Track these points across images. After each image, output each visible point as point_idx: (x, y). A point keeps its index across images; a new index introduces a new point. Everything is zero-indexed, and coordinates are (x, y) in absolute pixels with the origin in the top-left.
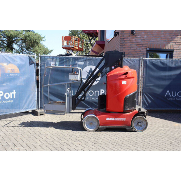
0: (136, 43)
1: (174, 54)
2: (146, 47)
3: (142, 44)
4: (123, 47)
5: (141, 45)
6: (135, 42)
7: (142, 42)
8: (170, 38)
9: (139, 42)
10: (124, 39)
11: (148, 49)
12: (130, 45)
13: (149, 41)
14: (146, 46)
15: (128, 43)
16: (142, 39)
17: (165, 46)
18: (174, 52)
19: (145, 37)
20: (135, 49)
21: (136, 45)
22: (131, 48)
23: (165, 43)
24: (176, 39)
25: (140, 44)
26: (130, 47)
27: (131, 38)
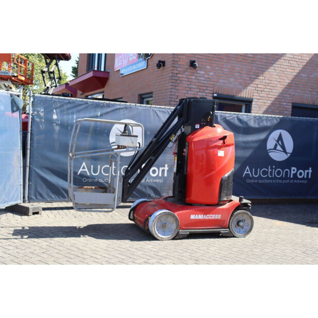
0: (197, 84)
1: (253, 106)
2: (212, 92)
3: (206, 85)
4: (176, 89)
5: (205, 88)
6: (195, 81)
7: (206, 82)
8: (248, 79)
9: (202, 82)
10: (178, 75)
11: (215, 95)
12: (186, 86)
13: (217, 82)
14: (212, 89)
15: (185, 82)
16: (206, 76)
17: (240, 91)
18: (253, 103)
19: (211, 74)
20: (196, 93)
21: (196, 87)
22: (189, 92)
23: (240, 87)
24: (257, 81)
25: (203, 85)
26: (188, 89)
27: (189, 74)
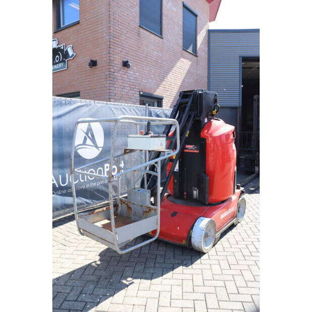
0: (129, 83)
1: (163, 102)
2: (139, 90)
3: (135, 84)
4: (114, 87)
5: (134, 87)
6: (126, 79)
7: (134, 81)
8: (159, 80)
9: (132, 81)
10: (115, 74)
11: (141, 93)
12: (121, 84)
13: (142, 82)
14: (138, 88)
15: (120, 81)
16: (134, 76)
17: (155, 90)
18: (163, 100)
19: (137, 74)
20: (128, 91)
21: (128, 85)
22: (124, 90)
23: (155, 86)
24: (164, 83)
25: (132, 84)
26: (122, 87)
27: (122, 73)
